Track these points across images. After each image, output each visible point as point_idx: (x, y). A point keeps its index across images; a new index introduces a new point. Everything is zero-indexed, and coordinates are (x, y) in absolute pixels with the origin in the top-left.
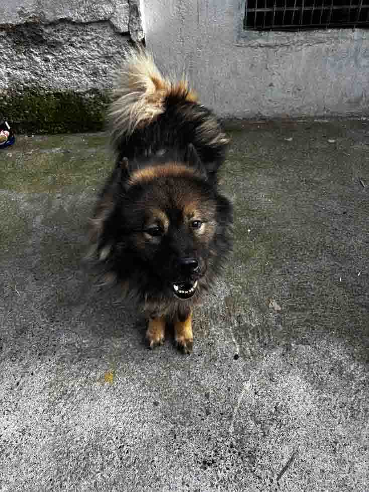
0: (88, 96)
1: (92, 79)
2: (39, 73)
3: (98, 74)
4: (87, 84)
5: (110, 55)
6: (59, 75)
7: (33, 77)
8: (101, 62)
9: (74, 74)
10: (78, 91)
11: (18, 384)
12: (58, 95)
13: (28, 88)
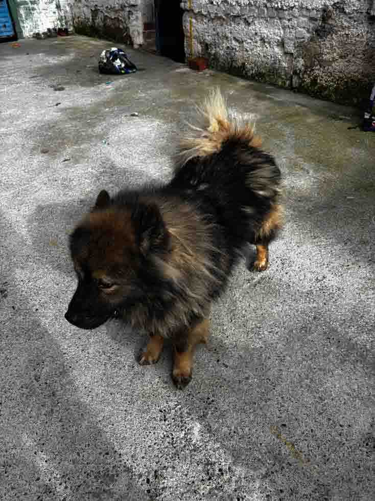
11: (348, 266)
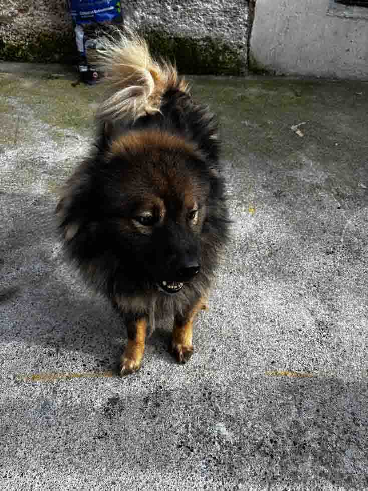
0: (201, 42)
1: (208, 28)
2: (168, 19)
3: (214, 24)
4: (203, 32)
5: (228, 10)
6: (183, 22)
7: (162, 22)
8: (219, 15)
9: (195, 23)
10: (194, 37)
12: (177, 39)
13: (154, 31)
